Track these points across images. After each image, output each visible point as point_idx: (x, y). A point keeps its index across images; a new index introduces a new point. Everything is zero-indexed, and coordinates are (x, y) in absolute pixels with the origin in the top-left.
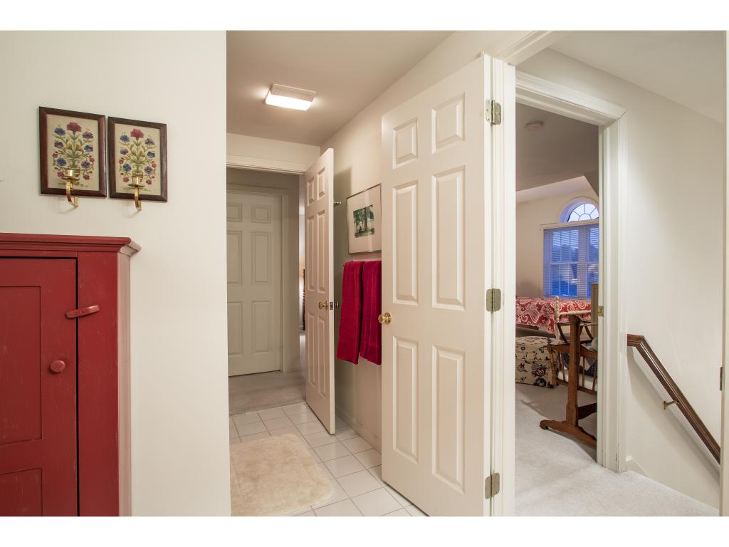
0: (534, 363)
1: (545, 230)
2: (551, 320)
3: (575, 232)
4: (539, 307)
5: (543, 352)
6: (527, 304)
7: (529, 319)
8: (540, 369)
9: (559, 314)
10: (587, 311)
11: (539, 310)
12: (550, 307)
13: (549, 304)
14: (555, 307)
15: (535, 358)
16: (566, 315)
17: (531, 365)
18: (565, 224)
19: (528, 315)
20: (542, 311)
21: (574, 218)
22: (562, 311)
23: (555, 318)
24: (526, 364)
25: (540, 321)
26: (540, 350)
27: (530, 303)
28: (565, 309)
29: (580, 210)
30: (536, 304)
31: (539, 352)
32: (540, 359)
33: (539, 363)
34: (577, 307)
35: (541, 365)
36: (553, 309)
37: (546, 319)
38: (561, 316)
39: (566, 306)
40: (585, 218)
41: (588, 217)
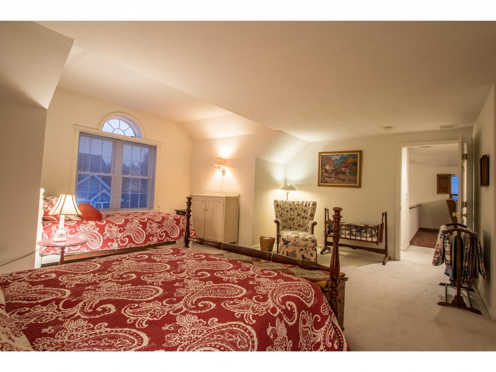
40: (119, 132)
41: (122, 133)
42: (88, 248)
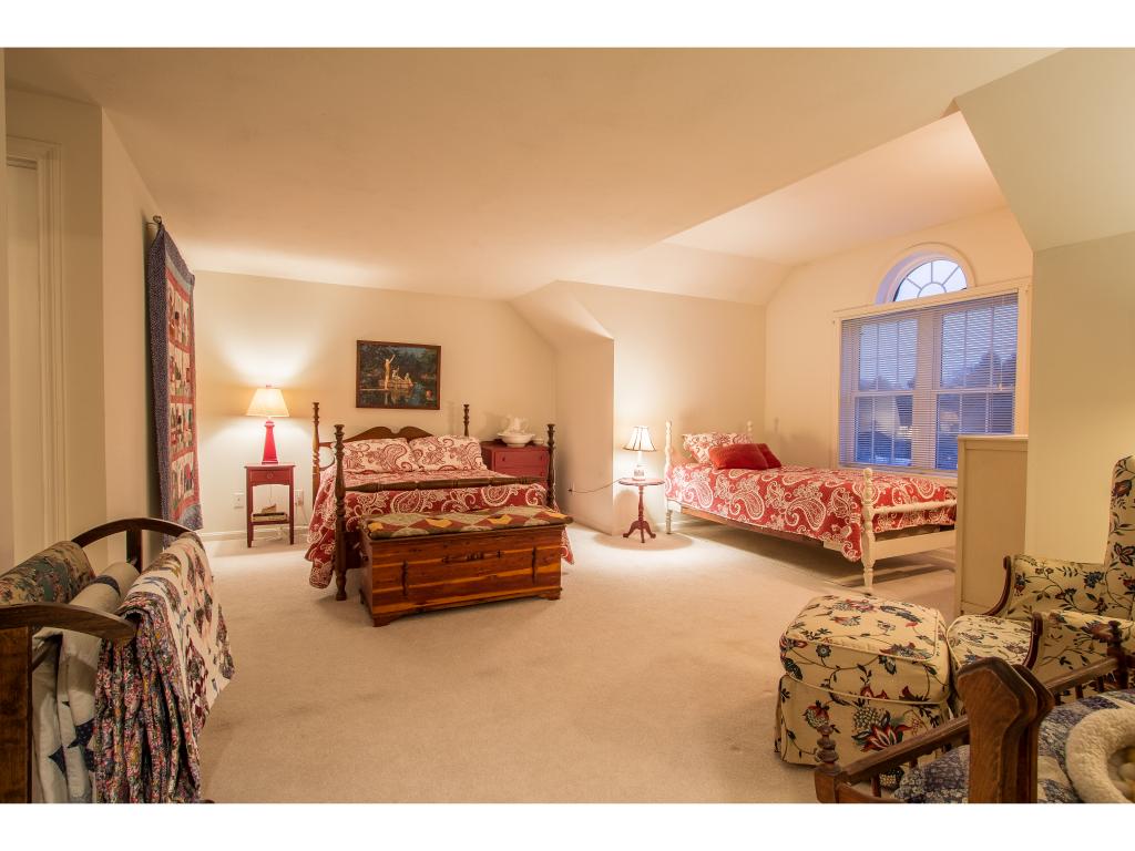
0: (860, 703)
1: (843, 322)
2: (854, 526)
3: (910, 327)
4: (826, 493)
5: (893, 671)
6: (797, 485)
7: (803, 521)
8: (884, 729)
9: (871, 511)
10: (938, 504)
11: (826, 499)
12: (852, 494)
13: (848, 487)
14: (862, 495)
15: (866, 689)
16: (890, 514)
17: (852, 710)
18: (889, 307)
19: (799, 511)
20: (832, 502)
21: (908, 293)
22: (878, 504)
23: (863, 521)
24: (833, 706)
25: (826, 528)
26: (882, 660)
27: (805, 482)
28: (886, 499)
29: (921, 275)
30: (817, 484)
31: (878, 669)
32: (883, 695)
33: (880, 706)
34: (914, 494)
35: (887, 715)
36: (858, 500)
37: (842, 523)
38: (877, 516)
39: (888, 491)
40: (933, 291)
41: (939, 291)
42: (698, 505)
